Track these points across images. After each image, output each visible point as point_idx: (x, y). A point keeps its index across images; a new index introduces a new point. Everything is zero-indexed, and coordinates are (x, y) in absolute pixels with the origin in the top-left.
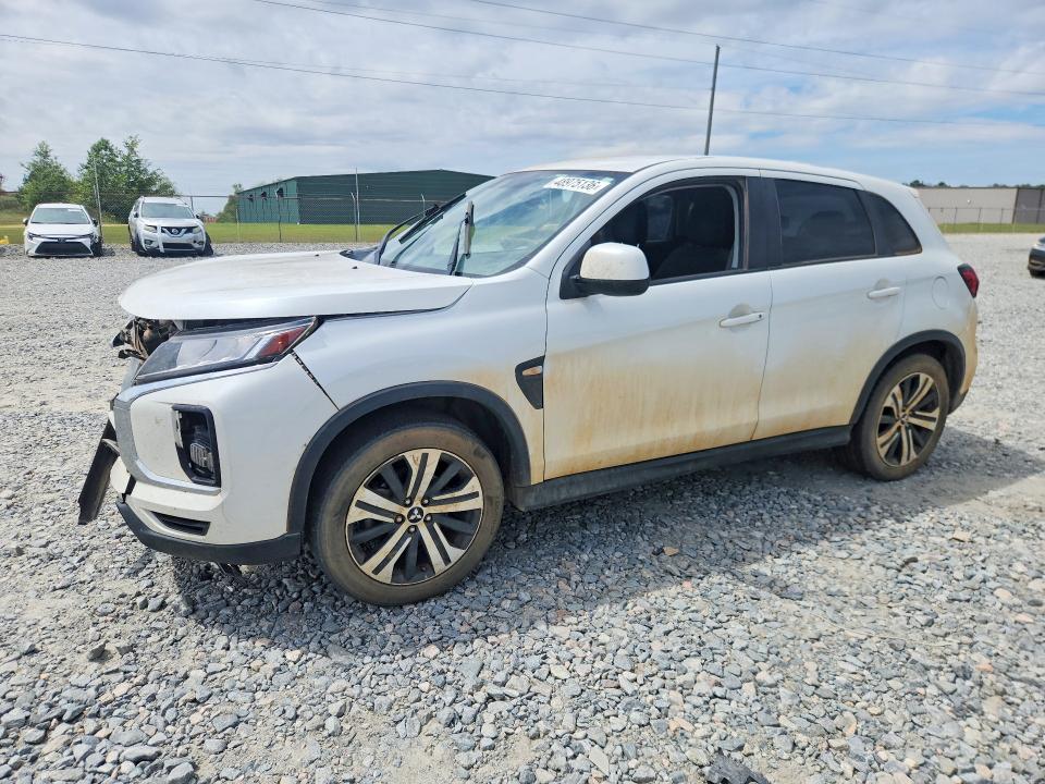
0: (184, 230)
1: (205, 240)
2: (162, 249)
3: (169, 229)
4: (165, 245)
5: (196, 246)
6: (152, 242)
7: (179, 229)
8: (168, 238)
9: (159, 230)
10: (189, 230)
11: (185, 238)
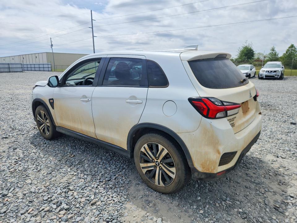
0: (273, 72)
1: (280, 75)
2: (264, 77)
3: (268, 71)
4: (266, 76)
5: (276, 76)
6: (262, 75)
7: (271, 71)
8: (267, 74)
9: (265, 71)
10: (275, 71)
11: (273, 74)
